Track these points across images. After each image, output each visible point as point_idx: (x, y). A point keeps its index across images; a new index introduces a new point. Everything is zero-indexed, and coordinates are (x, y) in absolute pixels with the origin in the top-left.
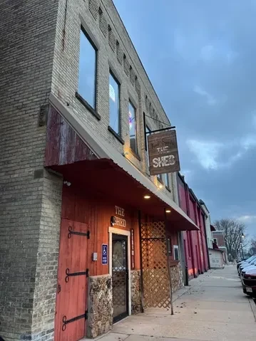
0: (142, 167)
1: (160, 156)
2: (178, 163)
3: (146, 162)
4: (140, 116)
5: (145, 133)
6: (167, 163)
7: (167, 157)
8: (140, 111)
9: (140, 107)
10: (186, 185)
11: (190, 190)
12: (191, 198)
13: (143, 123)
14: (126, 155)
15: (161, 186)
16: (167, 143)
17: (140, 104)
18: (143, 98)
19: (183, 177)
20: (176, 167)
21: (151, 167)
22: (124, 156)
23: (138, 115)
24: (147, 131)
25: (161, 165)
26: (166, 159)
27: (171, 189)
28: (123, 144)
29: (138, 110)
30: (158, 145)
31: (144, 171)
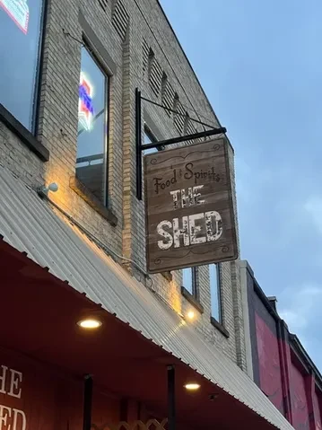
0: (121, 247)
1: (179, 213)
2: (231, 234)
3: (135, 231)
4: (124, 97)
5: (140, 148)
6: (199, 235)
7: (200, 216)
8: (124, 84)
9: (126, 74)
10: (280, 325)
11: (293, 340)
12: (295, 362)
13: (131, 117)
14: (51, 195)
15: (192, 314)
16: (199, 177)
17: (125, 66)
18: (137, 49)
19: (273, 301)
20: (225, 248)
21: (151, 248)
22: (42, 196)
23: (116, 93)
24: (146, 140)
25: (181, 240)
26: (198, 223)
27: (229, 328)
28: (43, 158)
29: (116, 80)
30: (173, 183)
31: (127, 258)
